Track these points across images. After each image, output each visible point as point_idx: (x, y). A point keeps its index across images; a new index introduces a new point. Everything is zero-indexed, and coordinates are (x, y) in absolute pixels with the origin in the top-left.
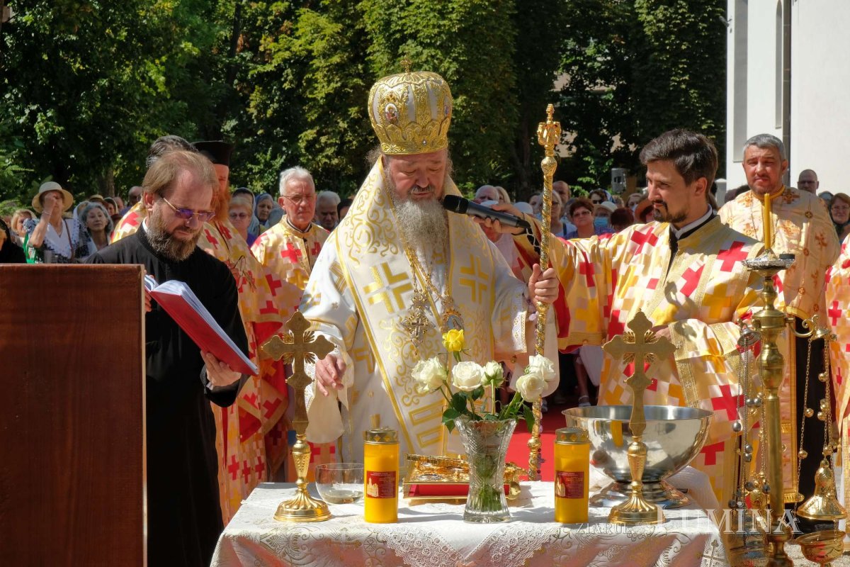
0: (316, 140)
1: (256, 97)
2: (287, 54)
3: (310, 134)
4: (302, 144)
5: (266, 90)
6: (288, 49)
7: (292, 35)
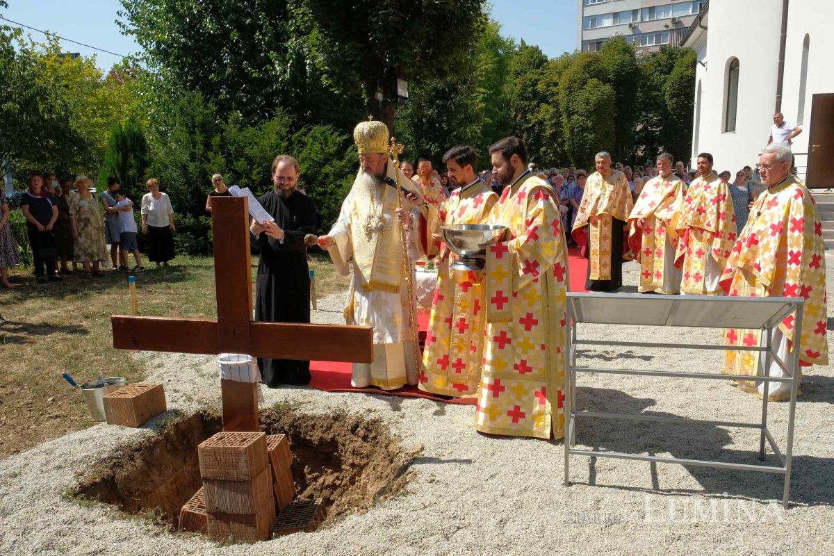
0: (546, 151)
2: (536, 120)
3: (544, 149)
5: (529, 133)
7: (538, 113)
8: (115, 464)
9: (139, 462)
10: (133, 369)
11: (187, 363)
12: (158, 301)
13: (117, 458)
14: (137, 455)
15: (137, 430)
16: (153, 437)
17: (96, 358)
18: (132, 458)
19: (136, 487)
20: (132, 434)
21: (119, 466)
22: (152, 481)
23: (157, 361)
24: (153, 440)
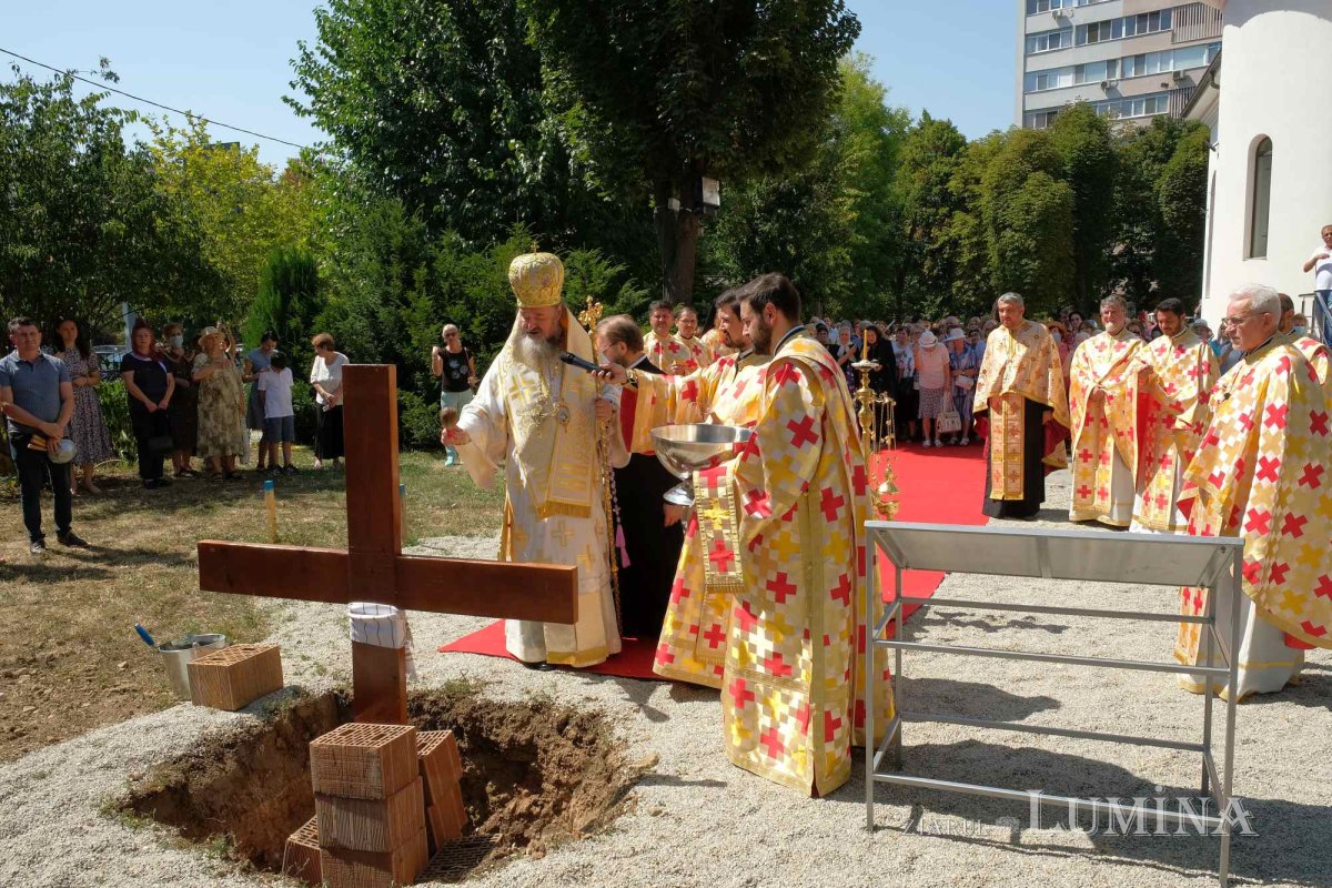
0: (962, 287)
1: (928, 263)
2: (946, 238)
3: (959, 283)
4: (954, 291)
5: (934, 260)
6: (947, 235)
7: (950, 227)
8: (193, 765)
9: (231, 765)
10: (251, 622)
11: (332, 616)
12: (311, 519)
13: (197, 757)
14: (229, 754)
15: (233, 716)
16: (256, 726)
17: (201, 604)
18: (220, 758)
19: (223, 804)
20: (223, 721)
21: (198, 768)
22: (250, 794)
23: (288, 612)
24: (255, 731)
